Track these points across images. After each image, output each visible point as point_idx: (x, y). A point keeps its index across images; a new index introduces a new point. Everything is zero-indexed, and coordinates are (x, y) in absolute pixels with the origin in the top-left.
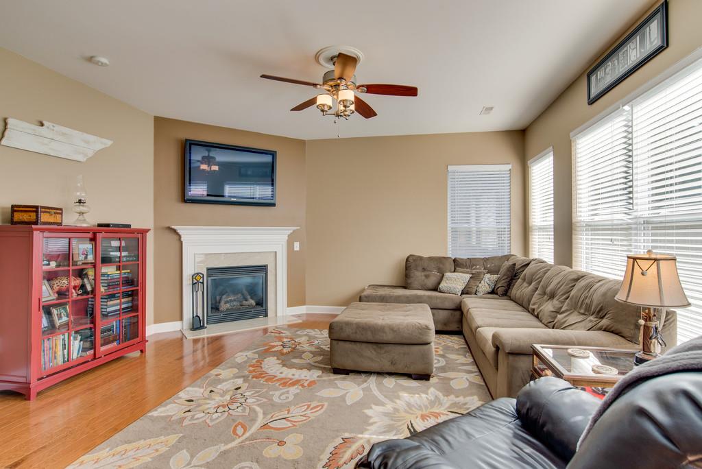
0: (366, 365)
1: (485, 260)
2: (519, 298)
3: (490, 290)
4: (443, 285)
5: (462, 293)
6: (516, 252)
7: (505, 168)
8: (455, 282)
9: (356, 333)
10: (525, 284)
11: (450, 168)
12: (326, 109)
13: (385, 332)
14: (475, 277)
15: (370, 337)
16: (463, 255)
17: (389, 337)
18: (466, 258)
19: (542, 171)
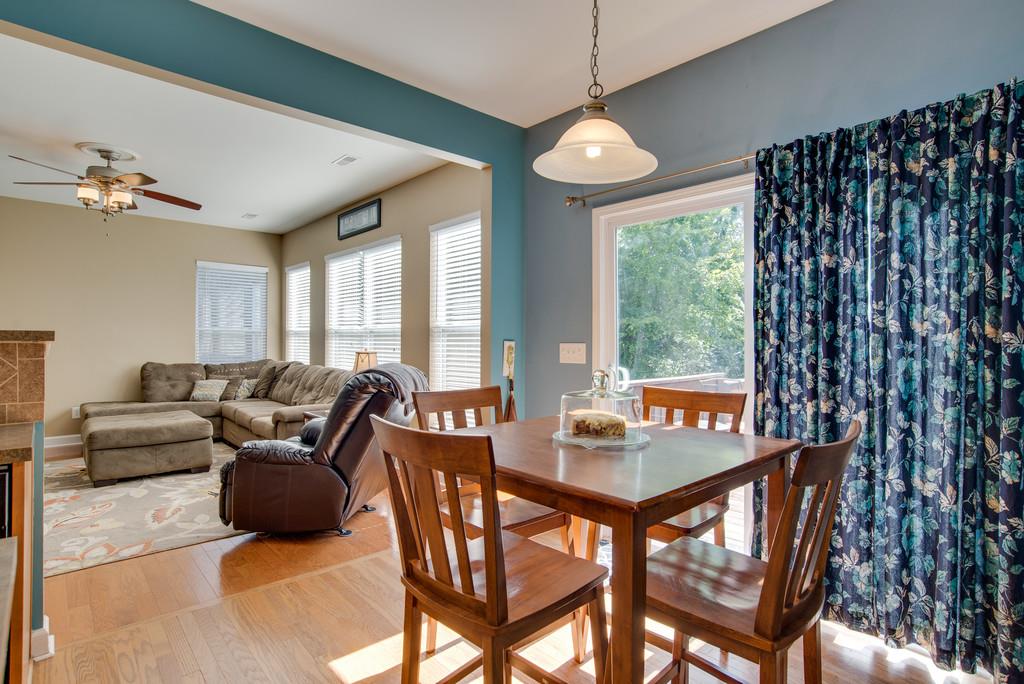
0: (140, 470)
1: (242, 365)
2: (281, 397)
3: (249, 394)
4: (196, 393)
5: (220, 400)
6: (272, 356)
7: (261, 271)
8: (211, 390)
9: (127, 438)
10: (286, 384)
11: (200, 263)
12: (91, 203)
13: (162, 433)
14: (233, 383)
15: (144, 440)
16: (215, 361)
17: (168, 437)
18: (219, 364)
19: (299, 280)
